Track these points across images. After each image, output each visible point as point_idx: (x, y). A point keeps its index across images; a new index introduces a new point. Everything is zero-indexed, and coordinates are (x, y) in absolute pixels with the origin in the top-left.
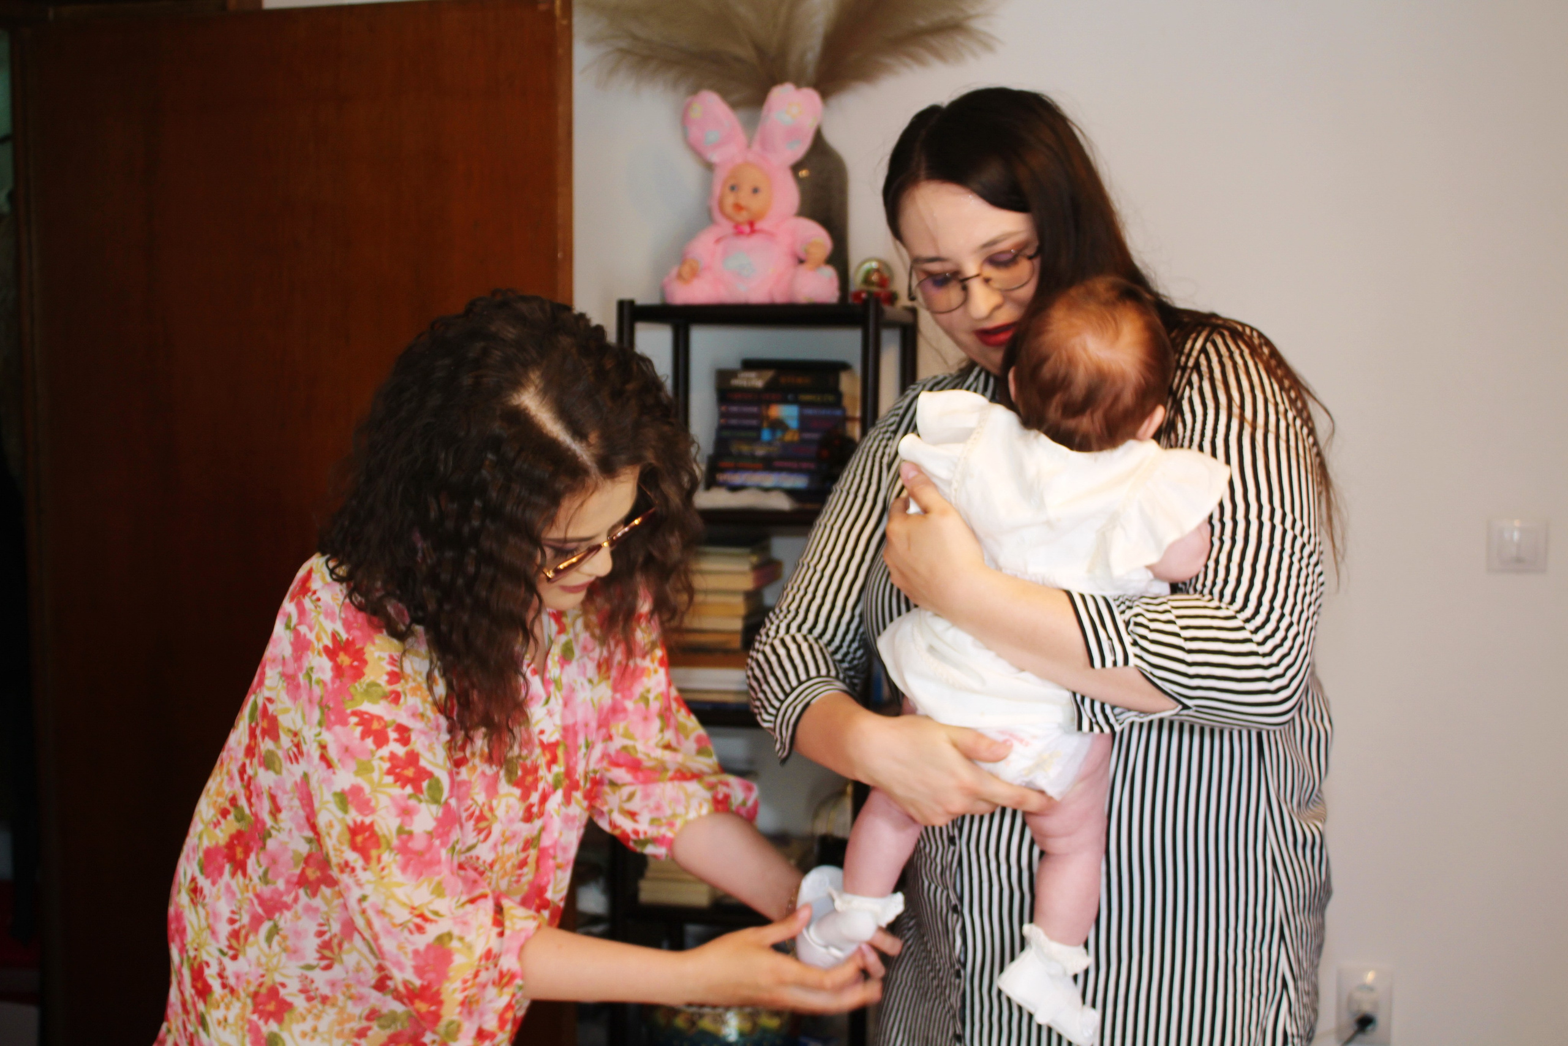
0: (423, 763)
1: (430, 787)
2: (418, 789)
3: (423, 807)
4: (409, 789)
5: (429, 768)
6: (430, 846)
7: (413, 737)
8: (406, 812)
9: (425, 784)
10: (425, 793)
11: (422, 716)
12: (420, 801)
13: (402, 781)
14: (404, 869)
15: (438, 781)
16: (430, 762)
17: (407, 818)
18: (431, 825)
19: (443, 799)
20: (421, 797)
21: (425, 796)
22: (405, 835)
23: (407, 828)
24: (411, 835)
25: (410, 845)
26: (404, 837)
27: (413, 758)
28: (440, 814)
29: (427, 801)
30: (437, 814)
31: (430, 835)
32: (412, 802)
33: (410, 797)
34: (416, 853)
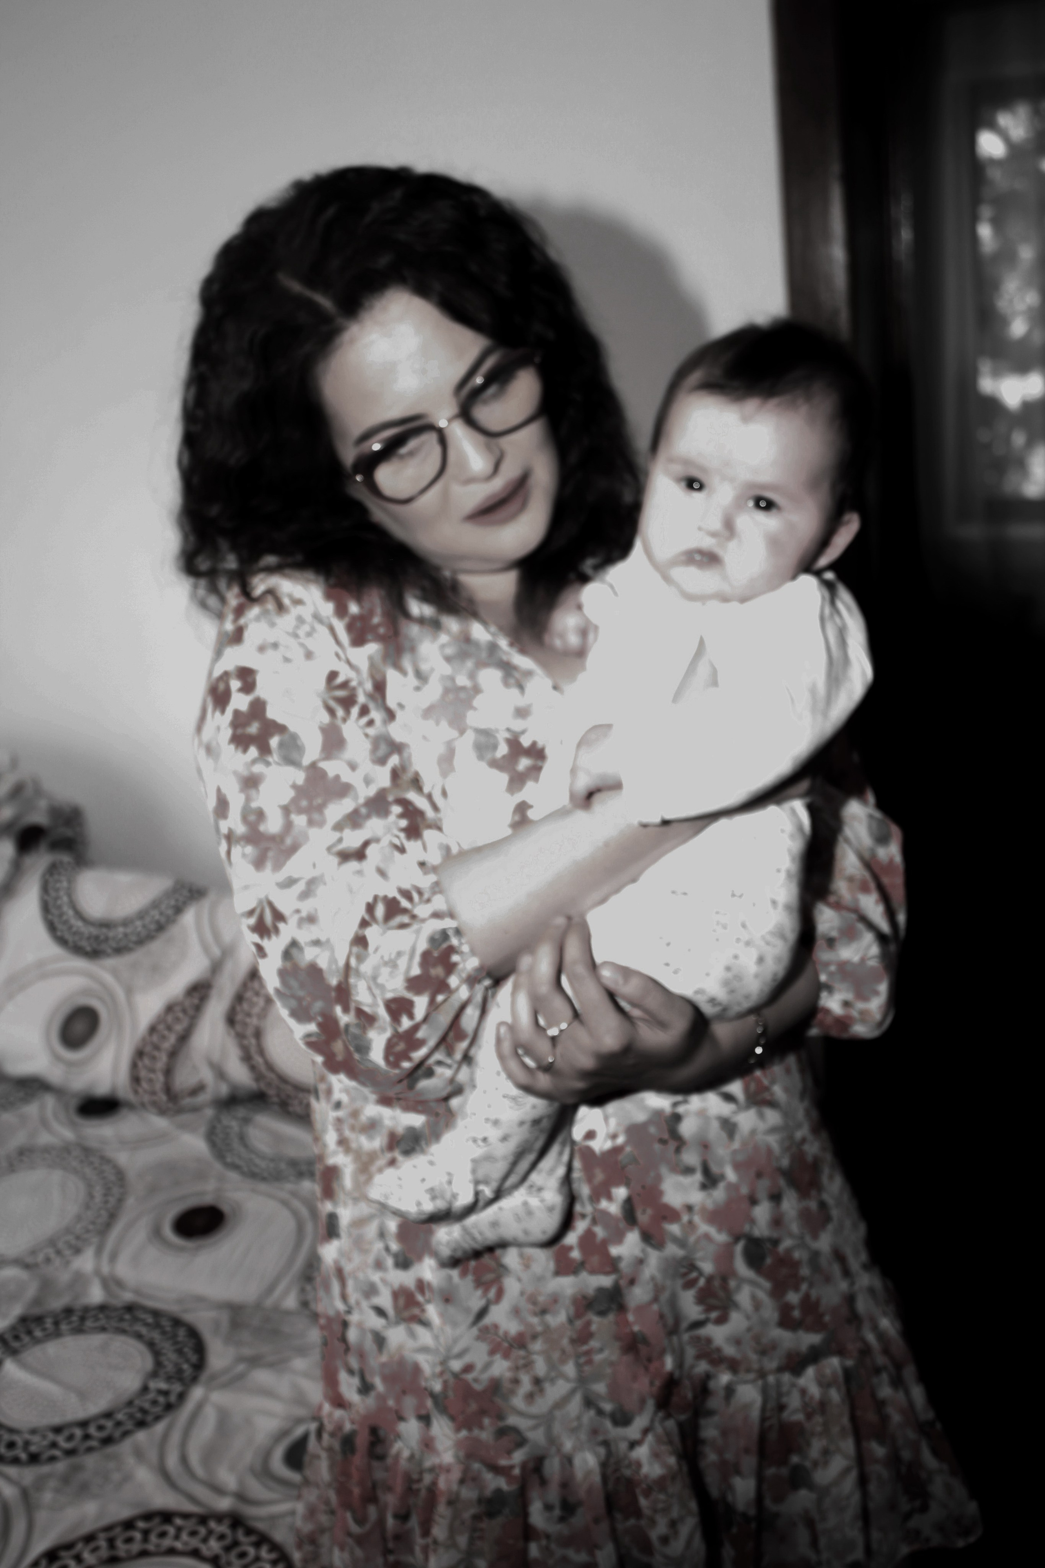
0: (271, 713)
2: (265, 750)
4: (253, 752)
5: (283, 719)
6: (288, 826)
7: (260, 683)
8: (251, 783)
9: (274, 742)
14: (260, 863)
15: (295, 738)
16: (284, 714)
17: (253, 792)
18: (288, 794)
20: (270, 759)
21: (275, 757)
22: (254, 816)
23: (254, 805)
24: (261, 814)
25: (262, 828)
26: (252, 818)
27: (259, 709)
29: (278, 764)
31: (288, 810)
32: (258, 768)
33: (254, 762)
34: (272, 838)
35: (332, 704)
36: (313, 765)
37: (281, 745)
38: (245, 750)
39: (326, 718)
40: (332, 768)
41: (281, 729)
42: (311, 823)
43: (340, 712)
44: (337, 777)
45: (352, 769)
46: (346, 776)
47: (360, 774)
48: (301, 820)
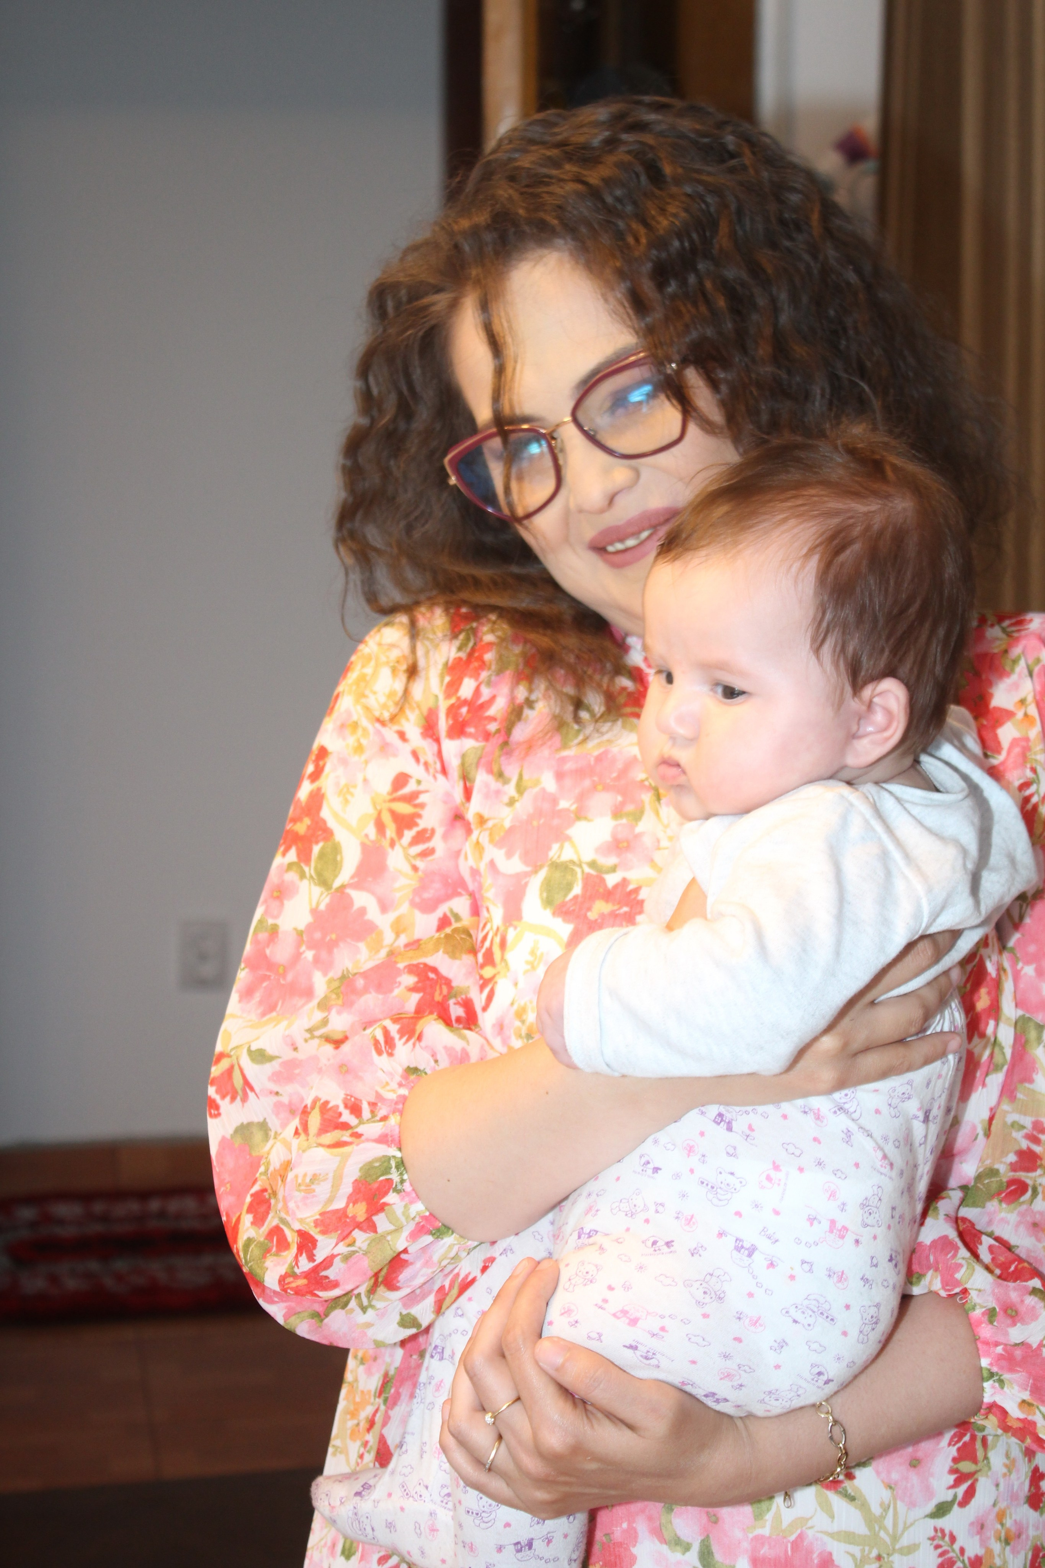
0: (325, 812)
1: (322, 855)
2: (305, 856)
3: (304, 885)
4: (293, 856)
5: (329, 823)
6: (297, 960)
7: (327, 771)
8: (276, 894)
9: (316, 849)
10: (313, 864)
12: (302, 876)
13: (289, 839)
14: (249, 993)
15: (336, 849)
16: (336, 815)
17: (277, 906)
18: (305, 920)
19: (337, 884)
20: (307, 869)
21: (309, 870)
22: (272, 933)
23: (270, 921)
24: (277, 933)
25: (270, 952)
26: (263, 937)
27: (315, 804)
28: (322, 907)
30: (318, 904)
31: (301, 940)
32: (291, 876)
33: (290, 868)
34: (276, 968)
35: (385, 818)
36: (343, 887)
37: (320, 855)
39: (372, 833)
40: (361, 899)
41: (329, 837)
43: (391, 832)
44: (363, 911)
45: (384, 907)
46: (373, 914)
47: (391, 916)
48: (309, 955)
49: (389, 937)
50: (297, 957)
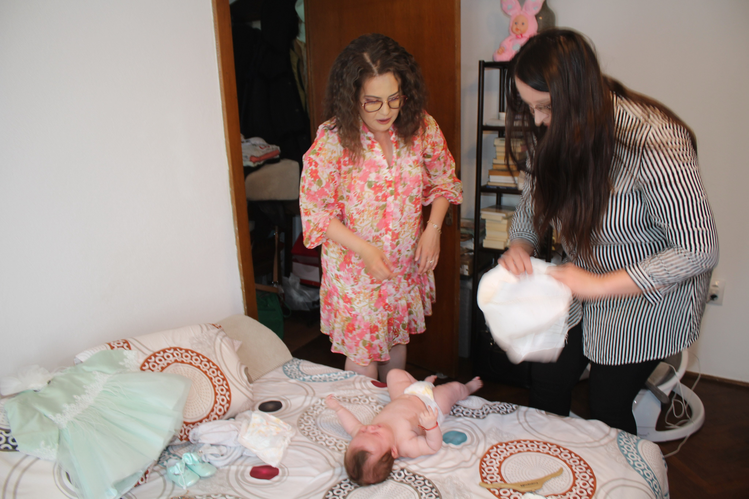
0: (319, 174)
2: (315, 180)
3: (315, 185)
5: (320, 176)
7: (318, 167)
8: (310, 185)
9: (317, 180)
11: (323, 162)
13: (312, 176)
14: (307, 199)
18: (316, 190)
22: (309, 190)
23: (309, 189)
24: (310, 190)
25: (310, 193)
26: (309, 191)
27: (316, 172)
28: (320, 189)
31: (315, 193)
32: (312, 182)
34: (311, 195)
35: (330, 179)
36: (323, 187)
37: (318, 181)
38: (312, 178)
39: (328, 180)
40: (326, 190)
41: (320, 178)
42: (319, 197)
43: (331, 181)
44: (326, 192)
45: (330, 191)
46: (328, 192)
47: (331, 193)
48: (317, 196)
49: (330, 195)
50: (314, 195)
